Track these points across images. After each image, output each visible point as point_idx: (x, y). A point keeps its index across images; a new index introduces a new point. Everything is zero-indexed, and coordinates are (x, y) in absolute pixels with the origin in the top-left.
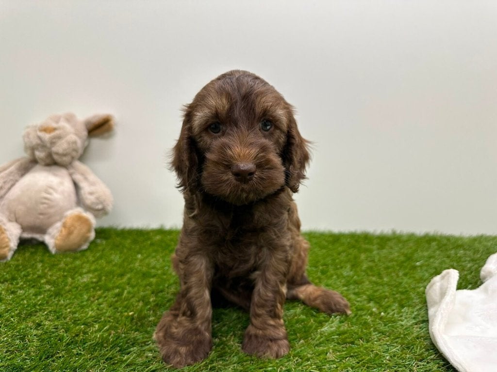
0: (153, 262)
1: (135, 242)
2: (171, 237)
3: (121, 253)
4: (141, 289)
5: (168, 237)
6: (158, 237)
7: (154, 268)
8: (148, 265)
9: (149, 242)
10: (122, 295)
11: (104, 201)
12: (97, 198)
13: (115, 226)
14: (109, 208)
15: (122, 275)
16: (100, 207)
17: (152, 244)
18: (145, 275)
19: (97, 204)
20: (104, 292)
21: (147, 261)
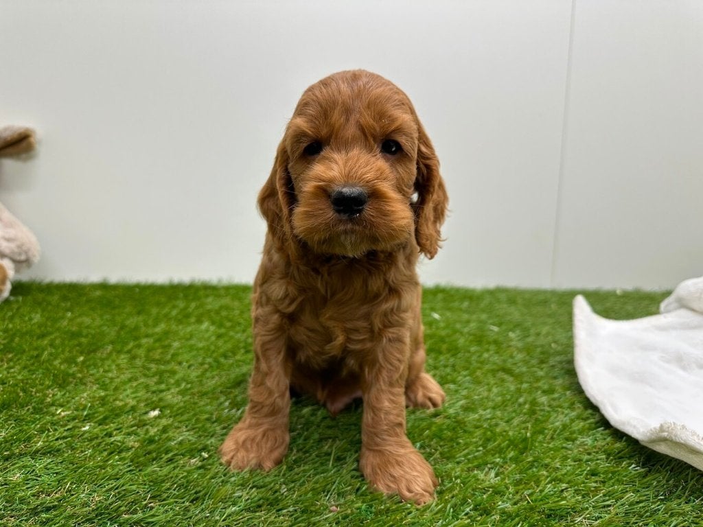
0: (87, 320)
1: (65, 298)
2: (117, 292)
3: (43, 311)
4: (67, 349)
5: (113, 292)
6: (98, 293)
7: (88, 327)
8: (80, 325)
9: (85, 299)
10: (42, 356)
11: (29, 250)
12: (19, 247)
13: (38, 280)
14: (36, 260)
15: (43, 336)
16: (23, 257)
17: (89, 301)
18: (74, 335)
19: (20, 254)
20: (16, 355)
21: (79, 320)
